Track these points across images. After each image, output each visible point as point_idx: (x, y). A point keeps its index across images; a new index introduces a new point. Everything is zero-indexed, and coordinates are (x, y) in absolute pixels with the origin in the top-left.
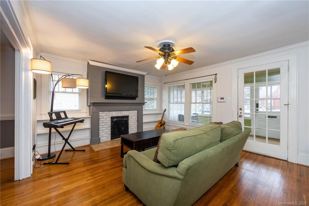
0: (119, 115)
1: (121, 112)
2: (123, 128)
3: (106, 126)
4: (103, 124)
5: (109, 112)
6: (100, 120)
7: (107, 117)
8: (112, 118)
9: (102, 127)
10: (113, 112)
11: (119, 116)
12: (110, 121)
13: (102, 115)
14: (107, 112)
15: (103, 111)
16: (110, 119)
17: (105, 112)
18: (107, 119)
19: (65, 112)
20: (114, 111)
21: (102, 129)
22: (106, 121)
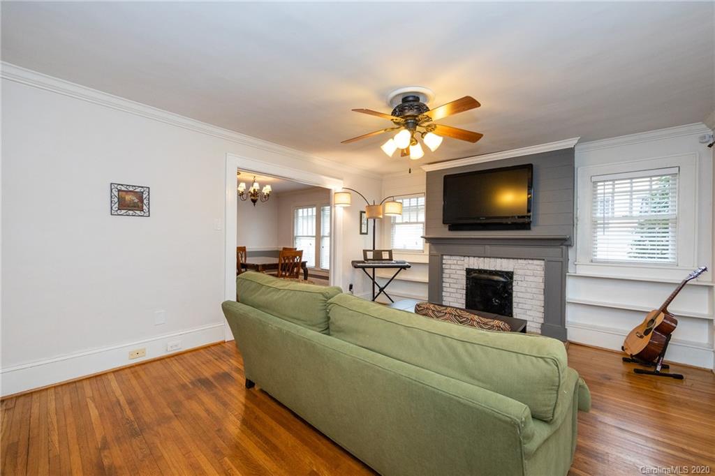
0: (487, 268)
1: (492, 260)
2: (496, 301)
3: (456, 286)
4: (451, 281)
5: (462, 258)
6: (446, 271)
7: (458, 267)
8: (469, 271)
9: (448, 285)
10: (472, 259)
11: (485, 268)
12: (465, 278)
13: (449, 262)
14: (458, 258)
15: (451, 255)
16: (465, 273)
17: (454, 258)
18: (458, 272)
19: (390, 252)
20: (474, 257)
21: (448, 290)
22: (456, 276)
